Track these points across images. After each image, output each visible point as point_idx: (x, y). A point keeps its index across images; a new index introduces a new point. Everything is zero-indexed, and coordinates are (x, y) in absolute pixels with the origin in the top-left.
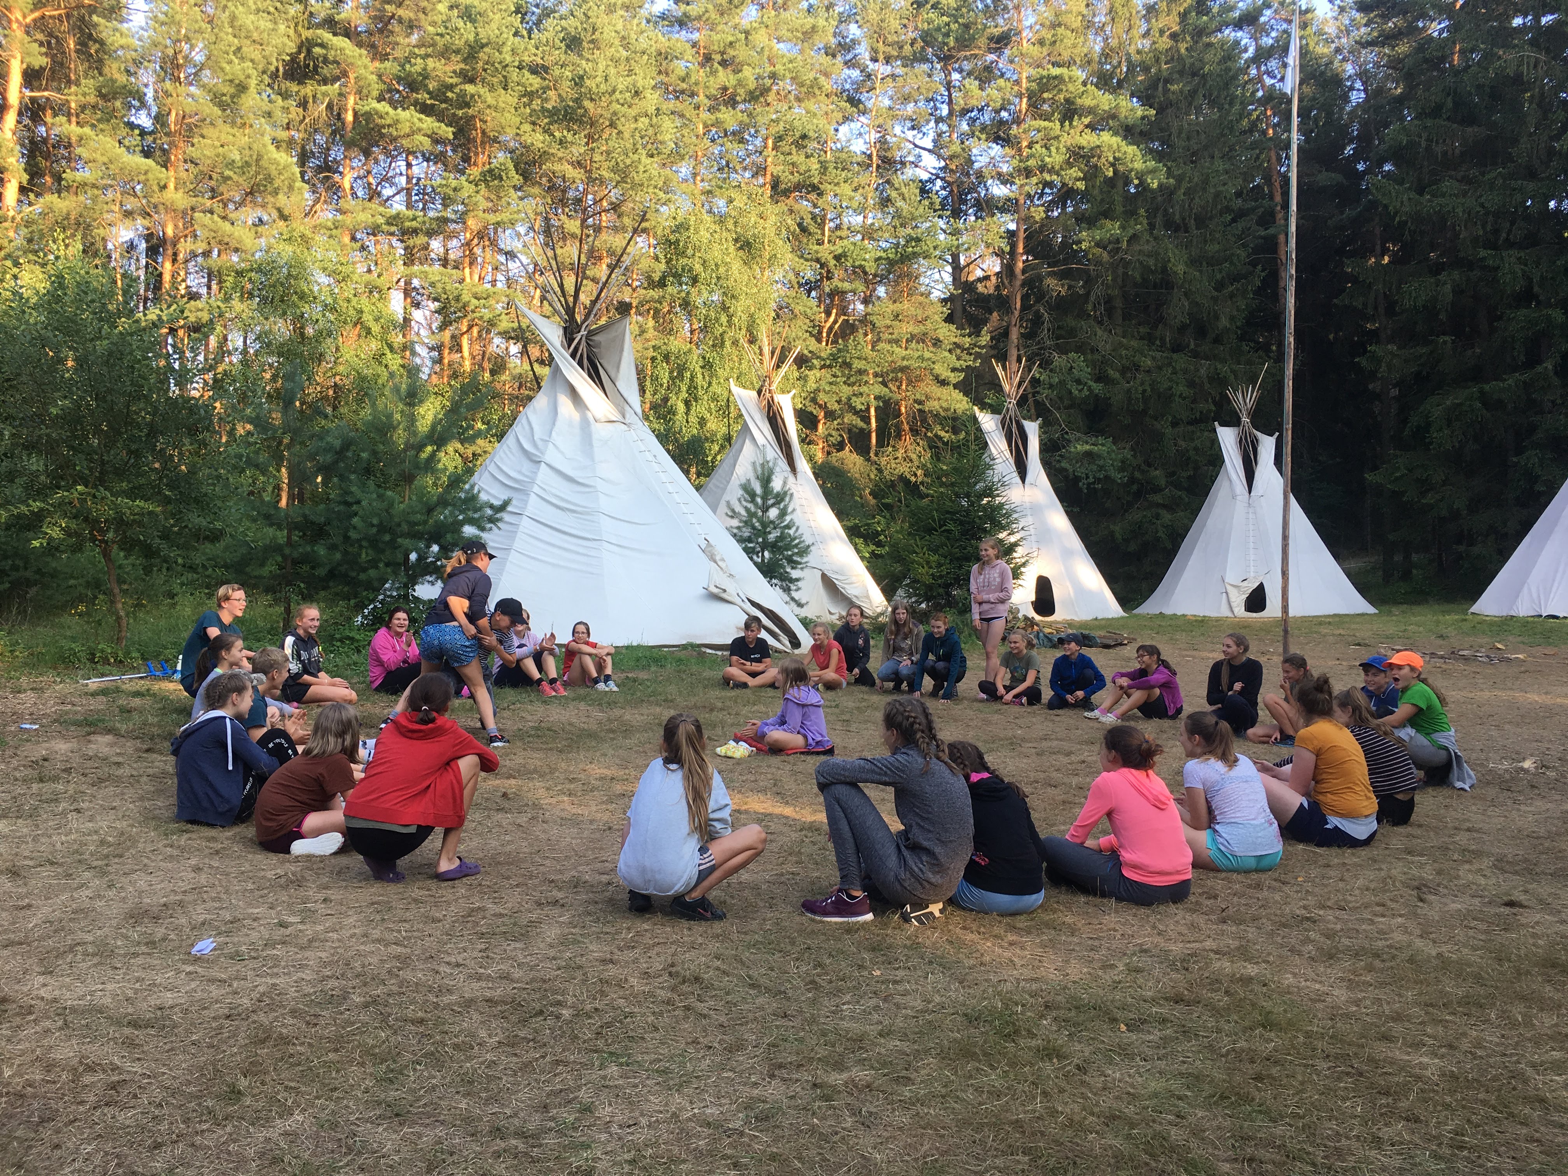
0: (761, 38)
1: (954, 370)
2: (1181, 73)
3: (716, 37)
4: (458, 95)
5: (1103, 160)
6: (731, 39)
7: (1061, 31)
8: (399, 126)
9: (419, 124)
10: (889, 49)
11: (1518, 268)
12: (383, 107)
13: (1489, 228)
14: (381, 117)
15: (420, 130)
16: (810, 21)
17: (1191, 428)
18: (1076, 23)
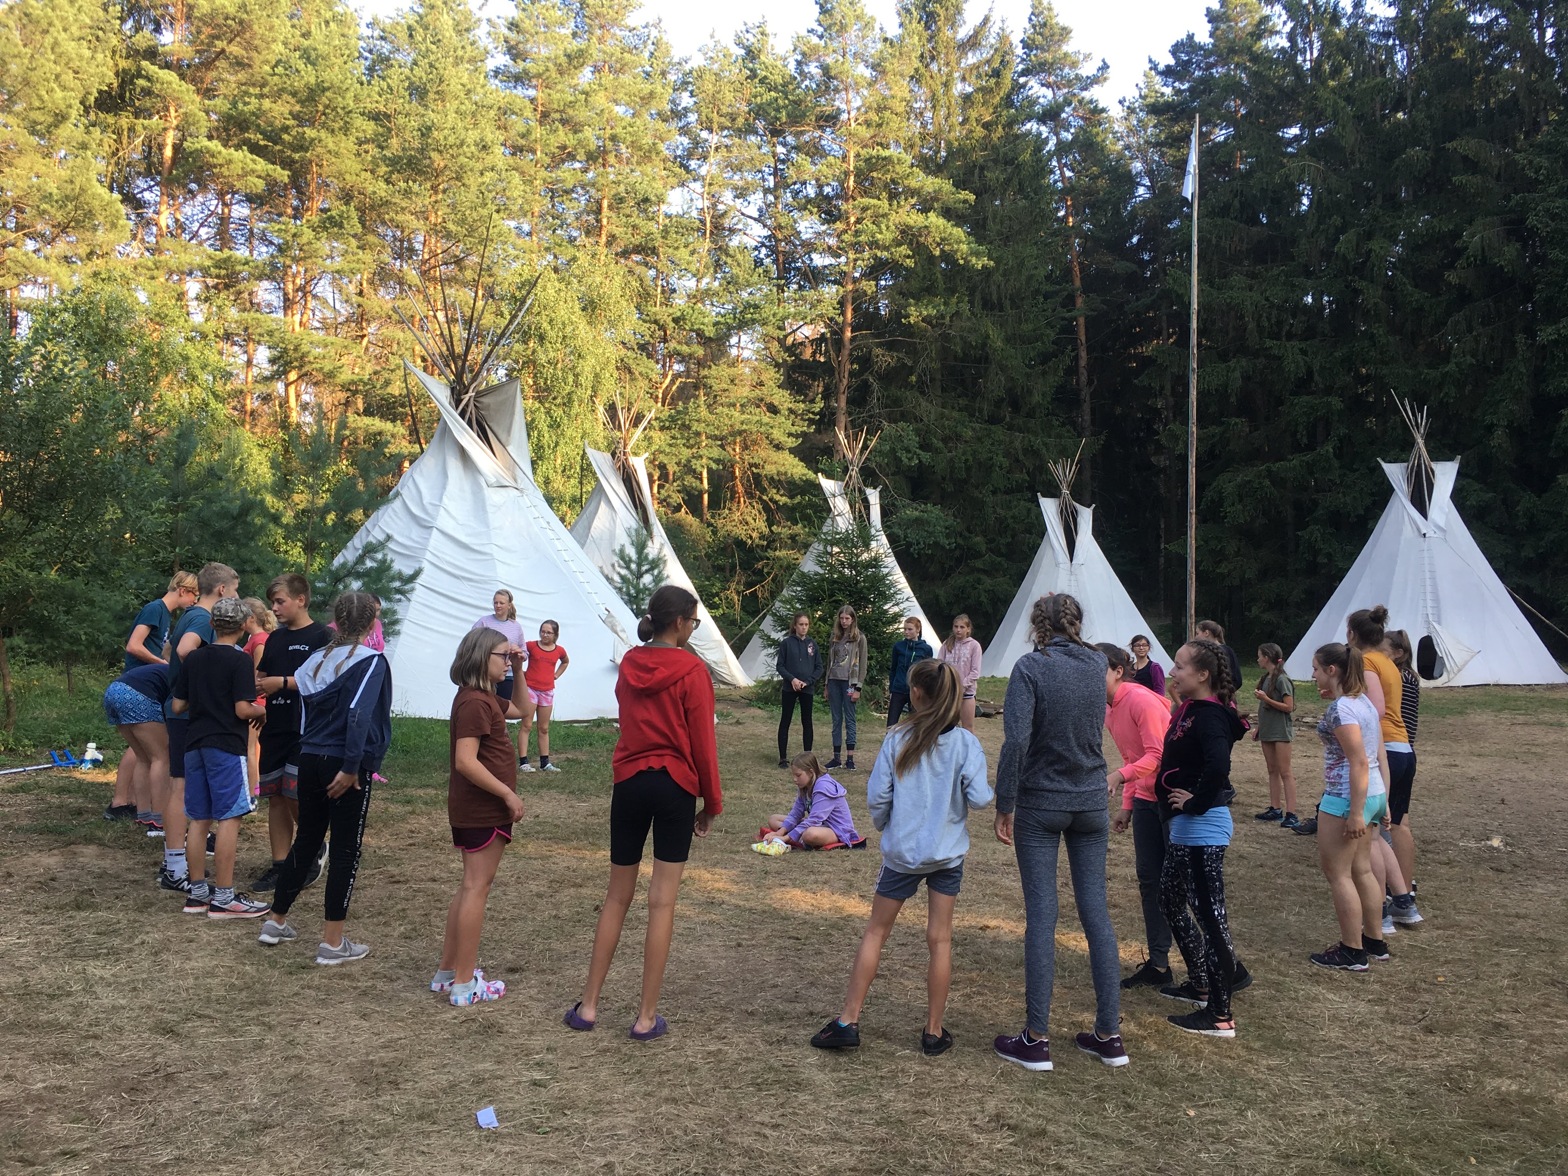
0: (600, 100)
1: (790, 435)
2: (996, 161)
3: (556, 96)
4: (295, 137)
5: (930, 240)
6: (572, 99)
7: (887, 114)
8: (232, 166)
9: (252, 166)
10: (723, 120)
11: (1300, 358)
12: (215, 145)
13: (1273, 320)
14: (213, 156)
15: (253, 171)
16: (647, 88)
17: (1008, 497)
18: (901, 108)
